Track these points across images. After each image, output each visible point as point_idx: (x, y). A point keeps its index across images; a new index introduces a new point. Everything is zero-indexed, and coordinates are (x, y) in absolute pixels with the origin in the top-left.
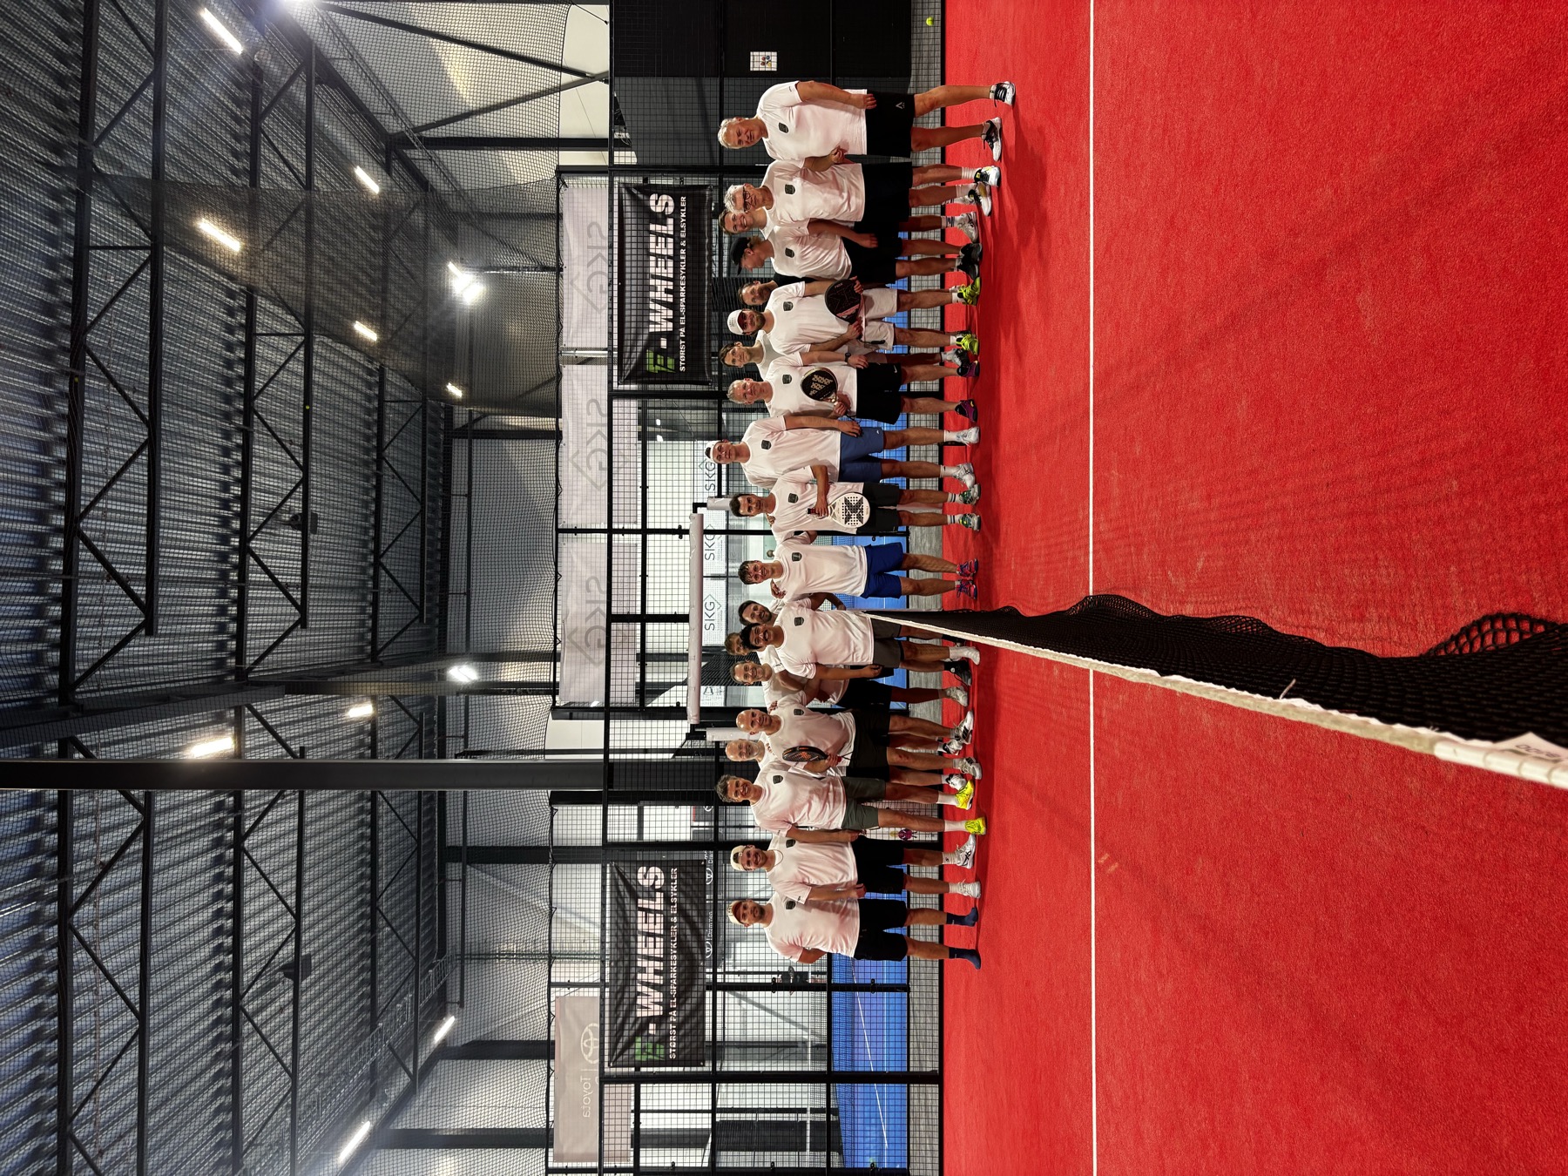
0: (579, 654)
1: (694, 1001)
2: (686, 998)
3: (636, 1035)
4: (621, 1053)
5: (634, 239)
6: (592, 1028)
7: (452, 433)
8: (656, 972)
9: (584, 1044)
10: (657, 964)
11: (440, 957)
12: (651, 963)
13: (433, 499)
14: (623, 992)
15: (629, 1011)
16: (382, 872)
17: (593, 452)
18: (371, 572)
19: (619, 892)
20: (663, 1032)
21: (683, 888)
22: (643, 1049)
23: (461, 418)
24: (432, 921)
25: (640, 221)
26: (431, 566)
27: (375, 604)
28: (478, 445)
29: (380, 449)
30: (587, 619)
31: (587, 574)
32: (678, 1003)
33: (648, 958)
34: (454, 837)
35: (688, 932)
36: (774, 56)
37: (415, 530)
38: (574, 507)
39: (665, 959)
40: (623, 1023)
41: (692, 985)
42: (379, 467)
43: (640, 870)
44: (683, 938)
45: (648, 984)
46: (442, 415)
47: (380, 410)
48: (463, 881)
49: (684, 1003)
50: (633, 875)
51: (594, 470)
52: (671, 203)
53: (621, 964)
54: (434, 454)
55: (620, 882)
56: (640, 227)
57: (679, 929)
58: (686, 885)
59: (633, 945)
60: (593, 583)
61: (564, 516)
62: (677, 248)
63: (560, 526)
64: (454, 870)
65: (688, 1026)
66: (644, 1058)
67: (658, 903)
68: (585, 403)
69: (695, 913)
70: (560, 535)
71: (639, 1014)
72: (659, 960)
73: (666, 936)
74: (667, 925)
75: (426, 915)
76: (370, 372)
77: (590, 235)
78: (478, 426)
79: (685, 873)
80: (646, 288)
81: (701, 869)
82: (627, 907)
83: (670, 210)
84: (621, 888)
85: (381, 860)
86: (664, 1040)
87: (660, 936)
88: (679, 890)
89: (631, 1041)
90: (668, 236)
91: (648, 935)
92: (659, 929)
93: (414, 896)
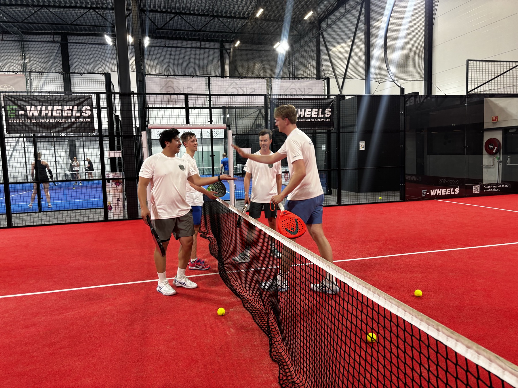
0: (164, 84)
1: (35, 129)
2: (36, 126)
3: (18, 106)
4: (10, 100)
5: (317, 103)
6: (12, 89)
7: (222, 43)
8: (46, 114)
9: (5, 86)
10: (50, 114)
11: (22, 32)
12: (50, 112)
13: (199, 35)
14: (37, 101)
15: (29, 103)
16: (56, 10)
17: (237, 90)
18: (174, 11)
19: (79, 99)
20: (20, 117)
21: (83, 124)
22: (12, 108)
23: (227, 46)
24: (36, 29)
25: (322, 105)
26: (175, 33)
27: (161, 12)
28: (218, 52)
29: (217, 16)
30: (177, 87)
31: (194, 87)
32: (33, 123)
33: (52, 110)
34: (71, 39)
35: (65, 126)
36: (364, 149)
37: (188, 27)
38: (218, 83)
39: (52, 117)
40: (23, 101)
41: (42, 128)
42: (211, 16)
43: (89, 107)
44: (62, 124)
45: (41, 110)
46: (227, 39)
47: (230, 17)
48: (54, 42)
49: (34, 125)
50: (87, 105)
51: (231, 90)
52: (328, 116)
53: (49, 99)
54: (214, 36)
55: (83, 99)
56: (320, 106)
57: (66, 122)
58: (84, 125)
59: (57, 104)
60: (190, 89)
61: (214, 79)
62: (314, 118)
63: (210, 77)
64: (58, 38)
65: (24, 127)
66: (8, 109)
67: (75, 114)
68: (254, 87)
69: (73, 129)
70: (207, 78)
71: (27, 107)
72: (52, 115)
73: (62, 118)
74: (67, 118)
75: (39, 27)
76: (244, 14)
77: (308, 89)
78: (224, 51)
79: (89, 125)
80: (301, 108)
81: (91, 131)
82: (73, 102)
83: (326, 116)
84: (81, 100)
85: (62, 10)
86: (17, 117)
87: (62, 115)
88: (82, 122)
89: (15, 104)
90: (318, 115)
91: (62, 111)
92: (65, 115)
93: (47, 22)
